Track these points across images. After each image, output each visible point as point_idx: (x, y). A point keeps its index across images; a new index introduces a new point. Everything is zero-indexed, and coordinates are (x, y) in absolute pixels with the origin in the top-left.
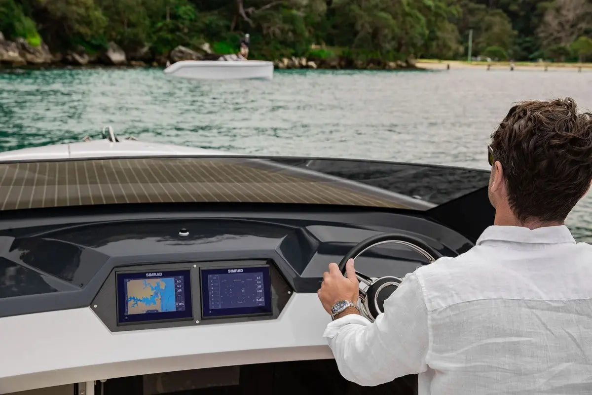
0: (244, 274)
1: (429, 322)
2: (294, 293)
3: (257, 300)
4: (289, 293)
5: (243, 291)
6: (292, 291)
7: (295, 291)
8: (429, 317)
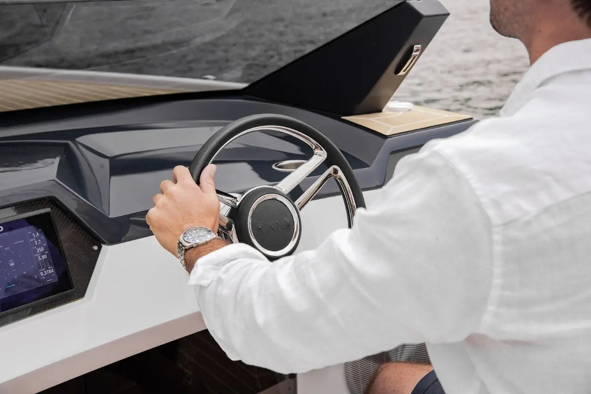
0: (6, 234)
1: (498, 249)
2: (104, 247)
3: (42, 274)
4: (96, 248)
5: (12, 264)
6: (99, 243)
7: (104, 243)
8: (497, 237)
